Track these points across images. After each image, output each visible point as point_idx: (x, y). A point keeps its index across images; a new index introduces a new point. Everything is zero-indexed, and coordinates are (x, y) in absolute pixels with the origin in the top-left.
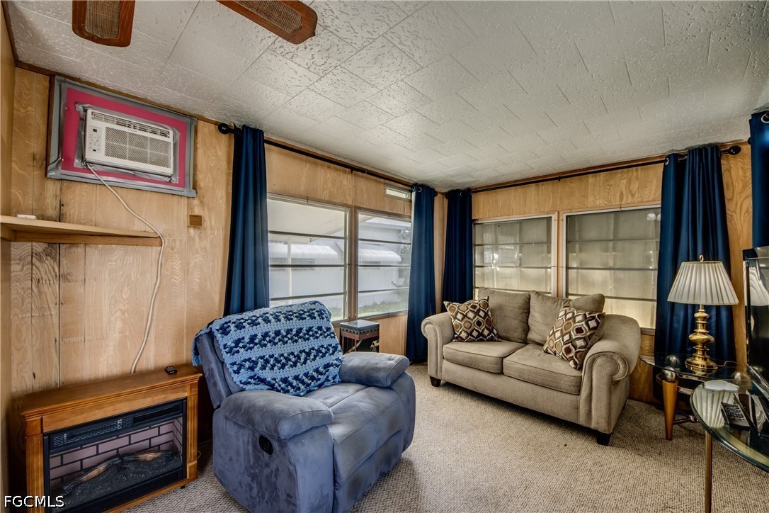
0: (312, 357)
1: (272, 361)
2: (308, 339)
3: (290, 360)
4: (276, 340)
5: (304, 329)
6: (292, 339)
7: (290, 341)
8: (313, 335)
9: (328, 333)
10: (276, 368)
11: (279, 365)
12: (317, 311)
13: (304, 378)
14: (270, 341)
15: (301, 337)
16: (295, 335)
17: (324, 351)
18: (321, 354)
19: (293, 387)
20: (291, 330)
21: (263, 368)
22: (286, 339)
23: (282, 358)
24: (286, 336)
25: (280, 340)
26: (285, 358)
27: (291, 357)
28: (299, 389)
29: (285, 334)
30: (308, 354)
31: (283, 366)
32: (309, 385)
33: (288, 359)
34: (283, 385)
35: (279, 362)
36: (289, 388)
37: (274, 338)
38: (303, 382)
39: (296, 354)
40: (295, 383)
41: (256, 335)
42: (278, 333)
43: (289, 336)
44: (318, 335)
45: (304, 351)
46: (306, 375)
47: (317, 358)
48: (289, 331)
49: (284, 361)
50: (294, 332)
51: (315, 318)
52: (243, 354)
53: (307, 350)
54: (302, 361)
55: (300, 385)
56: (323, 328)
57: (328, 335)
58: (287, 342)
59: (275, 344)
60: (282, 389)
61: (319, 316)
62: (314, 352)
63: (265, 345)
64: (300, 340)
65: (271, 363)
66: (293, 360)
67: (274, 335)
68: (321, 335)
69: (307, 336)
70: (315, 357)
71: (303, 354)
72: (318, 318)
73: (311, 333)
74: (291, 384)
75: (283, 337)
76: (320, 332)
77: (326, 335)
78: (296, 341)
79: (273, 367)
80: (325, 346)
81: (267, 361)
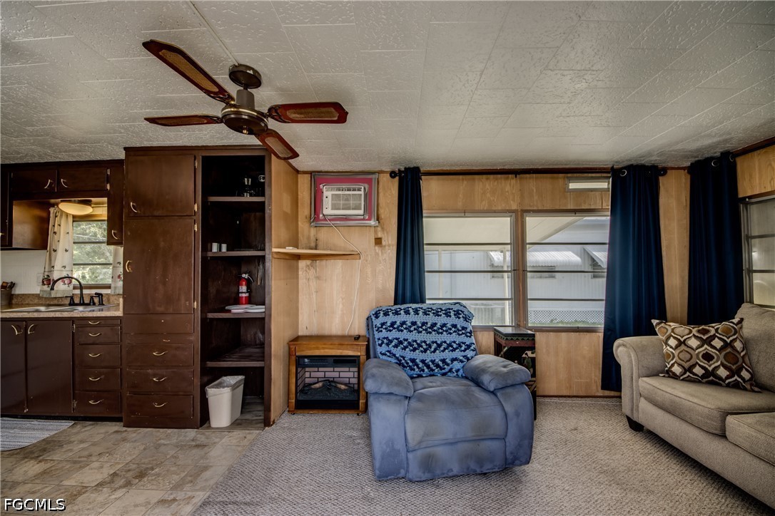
0: (442, 349)
1: (405, 343)
2: (442, 333)
3: (422, 347)
4: (412, 329)
5: (439, 324)
6: (426, 330)
7: (424, 332)
8: (446, 331)
9: (464, 331)
10: (407, 349)
11: (411, 348)
12: (454, 311)
13: (430, 363)
14: (406, 329)
15: (434, 331)
16: (430, 328)
17: (455, 346)
18: (451, 348)
19: (418, 368)
20: (427, 323)
21: (396, 346)
22: (420, 329)
23: (415, 343)
24: (421, 327)
25: (415, 329)
26: (417, 344)
27: (423, 344)
28: (423, 370)
29: (420, 325)
30: (439, 346)
31: (414, 350)
32: (433, 370)
33: (420, 346)
34: (411, 364)
35: (412, 346)
36: (415, 367)
37: (410, 327)
38: (428, 367)
39: (428, 343)
40: (421, 365)
41: (396, 322)
42: (414, 323)
43: (424, 327)
44: (451, 331)
45: (436, 342)
47: (447, 351)
48: (424, 324)
49: (416, 346)
50: (429, 325)
51: (450, 316)
52: (384, 334)
53: (439, 342)
54: (432, 349)
55: (425, 368)
56: (458, 326)
57: (463, 333)
58: (421, 332)
59: (411, 331)
60: (410, 366)
61: (455, 315)
62: (445, 345)
63: (402, 331)
64: (433, 333)
65: (405, 345)
66: (425, 347)
67: (410, 324)
68: (455, 332)
69: (440, 331)
70: (445, 349)
71: (435, 344)
72: (453, 316)
73: (444, 329)
74: (417, 365)
75: (419, 327)
76: (453, 329)
77: (460, 333)
78: (430, 333)
79: (405, 348)
80: (457, 343)
81: (401, 343)
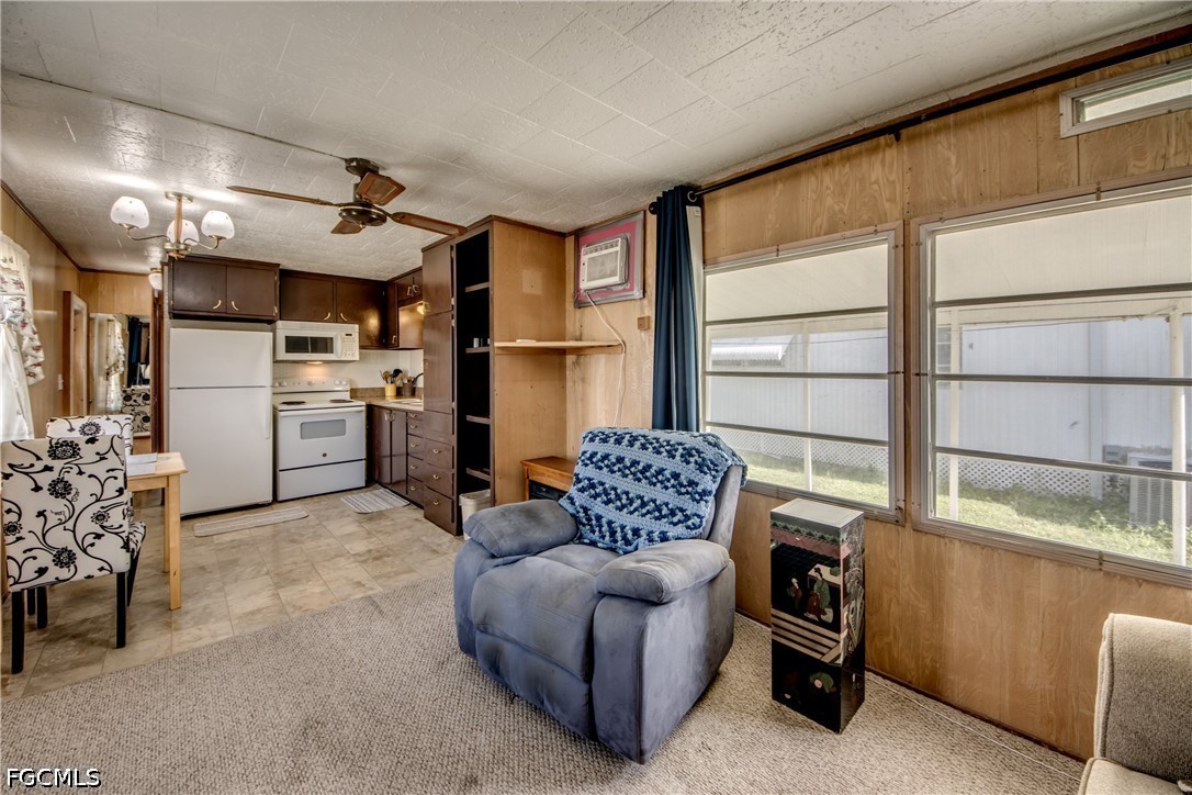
0: (644, 511)
1: (599, 489)
2: (655, 484)
3: (620, 499)
4: (616, 468)
5: (654, 468)
6: (634, 474)
7: (631, 477)
8: (662, 482)
9: (690, 489)
10: (599, 499)
11: (605, 498)
12: (684, 449)
13: (619, 530)
14: (607, 466)
15: (646, 478)
16: (641, 472)
17: (665, 511)
18: (657, 514)
19: (600, 531)
20: (638, 463)
21: (582, 490)
22: (627, 472)
23: (613, 492)
24: (629, 468)
25: (620, 470)
26: (617, 495)
27: (624, 497)
28: (603, 537)
29: (628, 464)
30: (644, 504)
31: (607, 502)
32: (616, 541)
33: (618, 497)
34: (594, 522)
35: (607, 494)
36: (597, 529)
37: (614, 465)
38: (613, 533)
39: (631, 495)
40: (605, 528)
42: (620, 460)
43: (633, 469)
44: (669, 485)
45: (641, 498)
46: (610, 523)
47: (649, 516)
48: (635, 463)
49: (613, 496)
50: (640, 467)
51: (673, 457)
53: (646, 499)
54: (632, 509)
55: (608, 534)
56: (682, 477)
57: (688, 493)
58: (626, 476)
59: (613, 472)
60: (591, 526)
61: (682, 456)
63: (601, 468)
64: (644, 481)
65: (598, 491)
66: (624, 501)
67: (614, 460)
68: (673, 486)
69: (654, 480)
70: (648, 512)
71: (639, 501)
72: (678, 458)
73: (660, 477)
74: (600, 526)
75: (626, 467)
76: (672, 481)
77: (683, 490)
78: (639, 480)
79: (596, 496)
80: (670, 506)
81: (593, 486)
